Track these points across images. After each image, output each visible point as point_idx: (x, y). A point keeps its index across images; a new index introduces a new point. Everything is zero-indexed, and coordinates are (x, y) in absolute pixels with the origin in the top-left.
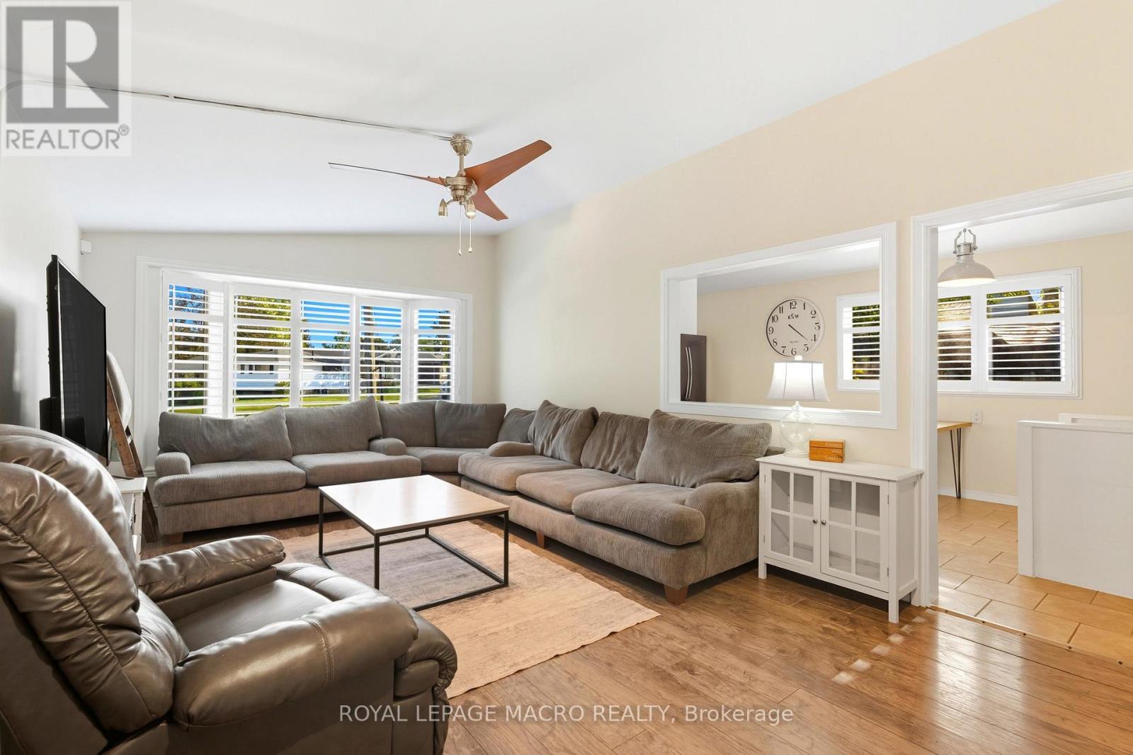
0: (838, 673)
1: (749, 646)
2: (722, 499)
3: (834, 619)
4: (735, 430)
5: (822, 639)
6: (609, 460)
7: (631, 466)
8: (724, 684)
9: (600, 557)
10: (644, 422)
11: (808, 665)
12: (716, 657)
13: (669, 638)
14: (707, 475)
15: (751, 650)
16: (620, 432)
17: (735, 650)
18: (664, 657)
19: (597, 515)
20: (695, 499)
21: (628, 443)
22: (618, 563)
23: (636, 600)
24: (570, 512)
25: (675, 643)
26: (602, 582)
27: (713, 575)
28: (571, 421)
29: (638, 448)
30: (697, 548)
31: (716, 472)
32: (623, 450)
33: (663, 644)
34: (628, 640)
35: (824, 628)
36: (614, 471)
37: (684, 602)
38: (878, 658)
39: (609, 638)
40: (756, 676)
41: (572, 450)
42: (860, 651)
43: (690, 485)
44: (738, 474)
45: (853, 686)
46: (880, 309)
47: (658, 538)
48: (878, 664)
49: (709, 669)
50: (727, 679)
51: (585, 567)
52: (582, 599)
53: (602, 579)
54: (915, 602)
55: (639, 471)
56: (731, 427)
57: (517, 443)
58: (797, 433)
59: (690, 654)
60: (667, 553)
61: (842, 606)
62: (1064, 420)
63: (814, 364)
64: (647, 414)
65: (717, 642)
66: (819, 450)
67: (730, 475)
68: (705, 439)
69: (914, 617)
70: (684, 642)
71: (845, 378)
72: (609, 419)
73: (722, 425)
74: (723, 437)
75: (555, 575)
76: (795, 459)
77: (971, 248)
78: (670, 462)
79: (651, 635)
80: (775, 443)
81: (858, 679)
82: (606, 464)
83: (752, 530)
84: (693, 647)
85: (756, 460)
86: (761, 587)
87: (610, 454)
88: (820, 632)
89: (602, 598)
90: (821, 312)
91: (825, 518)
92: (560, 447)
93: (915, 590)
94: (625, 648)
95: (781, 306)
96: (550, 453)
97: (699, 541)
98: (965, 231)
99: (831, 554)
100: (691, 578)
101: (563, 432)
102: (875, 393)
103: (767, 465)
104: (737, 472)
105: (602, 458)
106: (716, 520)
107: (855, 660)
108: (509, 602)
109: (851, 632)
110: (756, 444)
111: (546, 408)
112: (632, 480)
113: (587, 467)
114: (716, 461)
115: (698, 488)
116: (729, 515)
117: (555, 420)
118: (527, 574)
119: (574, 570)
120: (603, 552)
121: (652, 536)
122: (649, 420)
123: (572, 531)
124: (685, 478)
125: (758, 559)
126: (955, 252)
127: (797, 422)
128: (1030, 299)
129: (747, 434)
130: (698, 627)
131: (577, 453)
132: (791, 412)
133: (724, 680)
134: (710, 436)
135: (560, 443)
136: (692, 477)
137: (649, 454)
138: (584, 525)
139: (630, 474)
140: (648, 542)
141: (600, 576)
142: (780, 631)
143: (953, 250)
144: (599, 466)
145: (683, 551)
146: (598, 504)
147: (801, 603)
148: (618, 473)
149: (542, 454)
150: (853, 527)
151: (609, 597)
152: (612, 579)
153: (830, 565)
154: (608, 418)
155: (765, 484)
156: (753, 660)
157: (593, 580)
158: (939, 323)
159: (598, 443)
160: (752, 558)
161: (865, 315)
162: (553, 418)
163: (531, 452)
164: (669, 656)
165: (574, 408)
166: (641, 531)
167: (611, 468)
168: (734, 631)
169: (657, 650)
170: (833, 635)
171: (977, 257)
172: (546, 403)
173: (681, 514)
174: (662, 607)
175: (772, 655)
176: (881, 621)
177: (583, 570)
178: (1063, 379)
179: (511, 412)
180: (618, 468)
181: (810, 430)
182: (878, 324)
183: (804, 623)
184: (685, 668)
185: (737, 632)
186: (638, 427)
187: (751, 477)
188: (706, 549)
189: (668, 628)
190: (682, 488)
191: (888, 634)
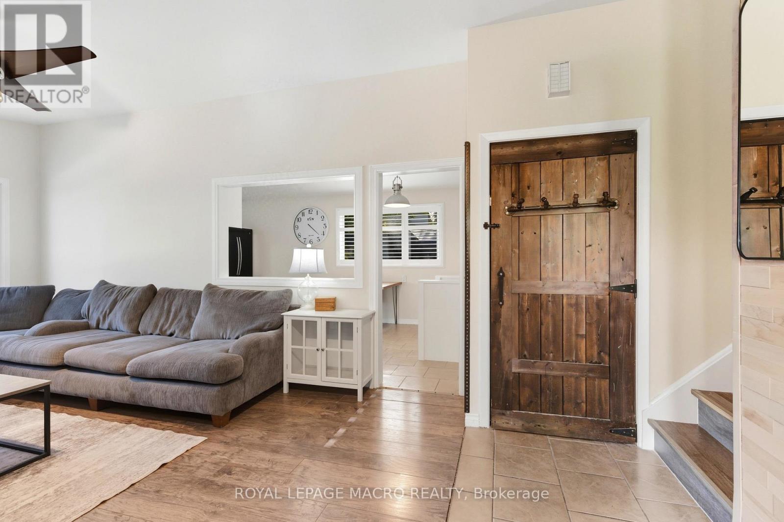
0: (327, 441)
1: (274, 442)
2: (257, 344)
3: (328, 408)
4: (268, 295)
5: (319, 423)
6: (167, 326)
7: (186, 329)
8: (254, 474)
9: (155, 406)
10: (198, 294)
11: (311, 442)
12: (249, 457)
13: (213, 454)
14: (247, 329)
15: (275, 444)
16: (177, 302)
17: (262, 447)
18: (209, 469)
19: (152, 372)
20: (236, 347)
21: (184, 311)
22: (172, 406)
23: (188, 432)
24: (126, 375)
25: (218, 456)
26: (156, 426)
27: (250, 398)
28: (128, 298)
29: (193, 314)
30: (238, 383)
31: (254, 326)
32: (179, 317)
33: (208, 460)
34: (176, 466)
35: (322, 415)
36: (171, 335)
37: (227, 424)
38: (351, 424)
39: (159, 470)
40: (276, 460)
41: (130, 321)
42: (341, 423)
43: (234, 338)
44: (270, 325)
45: (335, 446)
46: (354, 217)
47: (205, 380)
48: (350, 428)
49: (244, 466)
50: (256, 470)
51: (140, 417)
52: (134, 446)
53: (156, 424)
54: (371, 387)
55: (193, 333)
56: (265, 293)
57: (69, 321)
58: (308, 294)
59: (229, 461)
60: (213, 391)
61: (333, 399)
62: (437, 279)
63: (318, 250)
64: (201, 287)
65: (251, 445)
66: (322, 304)
67: (263, 327)
68: (246, 303)
69: (370, 395)
70: (225, 453)
71: (341, 259)
72: (167, 293)
73: (259, 292)
74: (259, 301)
75: (107, 432)
76: (307, 312)
77: (400, 187)
78: (219, 322)
79: (198, 456)
80: (294, 302)
81: (339, 441)
82: (164, 329)
83: (278, 362)
84: (233, 454)
85: (282, 314)
86: (285, 399)
87: (167, 322)
88: (320, 419)
89: (155, 439)
90: (327, 218)
91: (324, 346)
92: (117, 320)
93: (371, 380)
94: (174, 474)
95: (303, 212)
96: (106, 326)
97: (239, 377)
98: (397, 177)
99: (328, 368)
100: (232, 405)
101: (121, 307)
102: (352, 268)
103: (288, 317)
104: (269, 324)
105: (160, 325)
106: (252, 359)
107: (338, 430)
108: (49, 470)
109: (337, 414)
110: (282, 303)
111: (103, 287)
112: (188, 340)
113: (145, 334)
114: (254, 318)
115: (241, 338)
116: (262, 354)
117: (113, 297)
118: (74, 438)
119: (129, 422)
120: (158, 401)
121: (202, 381)
122: (202, 292)
123: (127, 390)
124: (231, 333)
125: (283, 380)
126: (393, 188)
127: (308, 288)
128: (429, 217)
129: (276, 297)
130: (237, 440)
131: (136, 323)
132: (304, 281)
133: (253, 471)
134: (251, 300)
135: (118, 318)
136: (237, 331)
137: (202, 318)
138: (138, 383)
139: (186, 335)
140: (197, 386)
141: (154, 421)
142: (295, 425)
143: (392, 187)
144: (158, 331)
145: (227, 387)
146: (153, 363)
147: (309, 403)
148: (175, 335)
149: (98, 327)
150: (339, 350)
151: (162, 437)
152: (166, 421)
153: (327, 375)
154: (165, 293)
155: (288, 330)
156: (276, 450)
157: (148, 426)
158: (383, 227)
159: (156, 313)
160: (278, 381)
161: (349, 221)
162: (110, 296)
163: (87, 327)
164: (212, 467)
165: (132, 286)
166: (192, 378)
167: (168, 332)
168: (263, 434)
169: (202, 466)
170: (327, 418)
171: (403, 192)
172: (103, 283)
173: (225, 360)
174: (209, 432)
175: (288, 442)
176: (354, 403)
177: (139, 420)
178: (438, 258)
179: (61, 293)
180: (175, 332)
181: (316, 292)
182: (353, 226)
183: (310, 415)
184: (224, 472)
185: (266, 434)
186: (192, 298)
187: (279, 326)
188: (244, 382)
189: (214, 447)
190: (229, 340)
191: (356, 409)
